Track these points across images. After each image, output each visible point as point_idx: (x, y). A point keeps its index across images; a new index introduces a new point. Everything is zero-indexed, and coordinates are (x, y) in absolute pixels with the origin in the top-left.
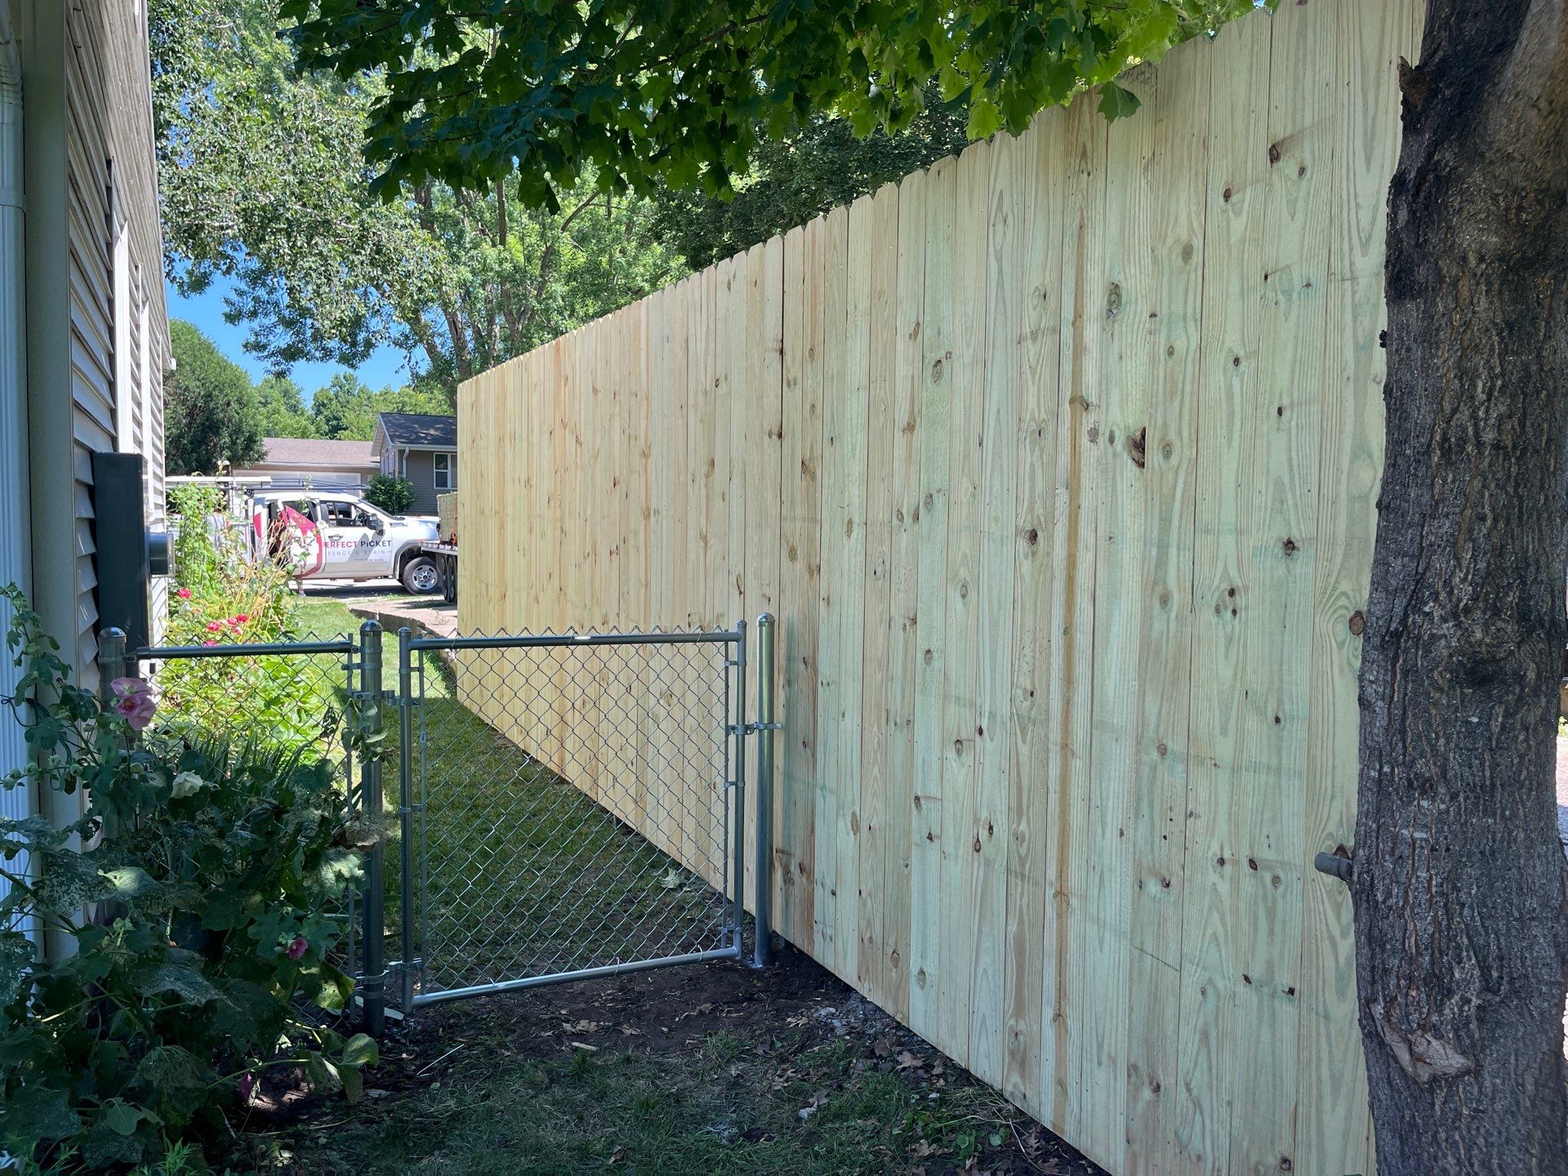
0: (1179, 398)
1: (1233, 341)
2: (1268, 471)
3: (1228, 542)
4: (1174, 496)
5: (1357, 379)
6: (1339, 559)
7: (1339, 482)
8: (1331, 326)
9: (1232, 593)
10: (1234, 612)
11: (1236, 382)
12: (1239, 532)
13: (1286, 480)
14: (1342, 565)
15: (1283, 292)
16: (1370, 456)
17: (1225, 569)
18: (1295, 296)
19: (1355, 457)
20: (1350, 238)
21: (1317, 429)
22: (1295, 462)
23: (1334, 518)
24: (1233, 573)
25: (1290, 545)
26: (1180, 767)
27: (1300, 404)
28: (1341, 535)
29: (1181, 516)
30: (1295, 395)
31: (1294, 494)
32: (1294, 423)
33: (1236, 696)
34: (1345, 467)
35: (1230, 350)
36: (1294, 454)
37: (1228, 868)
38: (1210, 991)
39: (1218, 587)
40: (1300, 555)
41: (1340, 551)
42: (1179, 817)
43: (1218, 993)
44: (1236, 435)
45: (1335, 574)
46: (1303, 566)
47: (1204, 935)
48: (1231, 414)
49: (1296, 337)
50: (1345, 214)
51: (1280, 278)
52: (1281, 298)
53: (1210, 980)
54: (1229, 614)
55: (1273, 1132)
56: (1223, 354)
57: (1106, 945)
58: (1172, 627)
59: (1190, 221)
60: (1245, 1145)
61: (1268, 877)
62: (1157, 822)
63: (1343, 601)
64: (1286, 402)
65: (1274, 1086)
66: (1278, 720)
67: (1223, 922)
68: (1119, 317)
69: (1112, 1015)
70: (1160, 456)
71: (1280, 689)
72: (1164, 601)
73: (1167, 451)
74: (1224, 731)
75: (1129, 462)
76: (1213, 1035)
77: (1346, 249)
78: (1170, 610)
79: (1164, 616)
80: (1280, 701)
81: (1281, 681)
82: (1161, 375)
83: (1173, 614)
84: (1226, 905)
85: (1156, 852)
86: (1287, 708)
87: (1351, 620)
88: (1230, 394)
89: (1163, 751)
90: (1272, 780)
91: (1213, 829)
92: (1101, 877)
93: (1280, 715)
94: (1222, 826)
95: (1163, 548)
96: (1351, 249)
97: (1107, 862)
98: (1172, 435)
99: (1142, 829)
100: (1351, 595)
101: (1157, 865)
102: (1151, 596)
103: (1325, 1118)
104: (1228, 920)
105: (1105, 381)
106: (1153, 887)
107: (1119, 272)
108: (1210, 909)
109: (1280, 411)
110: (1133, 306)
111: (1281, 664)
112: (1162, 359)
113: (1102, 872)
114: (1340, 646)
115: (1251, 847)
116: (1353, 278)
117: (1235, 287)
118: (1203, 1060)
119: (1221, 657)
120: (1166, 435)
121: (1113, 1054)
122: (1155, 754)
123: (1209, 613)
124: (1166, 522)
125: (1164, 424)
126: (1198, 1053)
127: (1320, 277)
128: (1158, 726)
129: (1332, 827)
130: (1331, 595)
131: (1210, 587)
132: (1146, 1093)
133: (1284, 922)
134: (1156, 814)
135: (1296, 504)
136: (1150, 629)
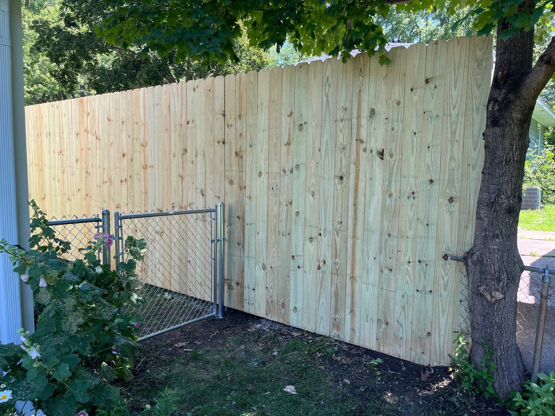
0: (395, 142)
1: (414, 128)
2: (425, 162)
3: (412, 180)
4: (394, 167)
5: (451, 141)
6: (446, 184)
7: (446, 166)
8: (444, 127)
9: (413, 193)
10: (414, 198)
11: (415, 139)
12: (415, 177)
13: (430, 165)
14: (447, 186)
15: (430, 117)
16: (455, 159)
17: (411, 187)
18: (433, 118)
19: (451, 159)
20: (450, 106)
21: (440, 152)
22: (433, 160)
23: (445, 174)
24: (414, 188)
25: (431, 181)
26: (395, 239)
27: (435, 146)
28: (447, 178)
29: (396, 173)
30: (433, 143)
31: (433, 168)
32: (433, 151)
33: (414, 219)
34: (448, 162)
35: (413, 130)
36: (433, 158)
37: (411, 264)
38: (405, 296)
39: (409, 192)
40: (434, 184)
41: (446, 183)
42: (395, 252)
43: (408, 296)
44: (415, 153)
45: (445, 188)
46: (435, 186)
47: (403, 282)
48: (413, 147)
49: (434, 129)
50: (448, 100)
51: (429, 113)
52: (429, 118)
53: (405, 293)
54: (412, 199)
55: (425, 327)
56: (411, 131)
57: (369, 289)
58: (393, 202)
59: (399, 95)
60: (416, 332)
61: (424, 265)
62: (387, 255)
63: (447, 195)
64: (430, 145)
65: (425, 316)
66: (428, 225)
67: (410, 278)
68: (374, 118)
69: (371, 308)
70: (389, 157)
71: (428, 217)
72: (390, 196)
73: (391, 156)
74: (410, 229)
75: (378, 158)
76: (406, 306)
77: (448, 109)
78: (392, 198)
79: (390, 200)
80: (428, 220)
81: (429, 215)
82: (389, 135)
83: (393, 199)
84: (411, 273)
85: (387, 262)
86: (430, 222)
87: (449, 199)
88: (413, 142)
89: (390, 235)
90: (426, 240)
91: (407, 254)
92: (368, 271)
93: (428, 224)
94: (410, 253)
95: (390, 181)
96: (450, 109)
97: (369, 267)
98: (393, 151)
99: (382, 257)
100: (449, 193)
101: (387, 266)
102: (386, 194)
103: (440, 320)
104: (411, 277)
105: (369, 135)
106: (386, 271)
107: (374, 106)
108: (405, 275)
109: (429, 147)
110: (379, 116)
111: (429, 211)
112: (390, 131)
113: (368, 270)
114: (446, 206)
115: (419, 257)
116: (450, 116)
117: (414, 114)
118: (403, 313)
119: (409, 210)
120: (391, 151)
121: (372, 318)
122: (387, 236)
123: (405, 198)
124: (391, 175)
125: (391, 149)
126: (401, 312)
127: (440, 114)
128: (388, 229)
129: (443, 250)
130: (444, 193)
131: (406, 192)
132: (384, 326)
133: (429, 275)
134: (387, 252)
135: (433, 171)
136: (385, 203)
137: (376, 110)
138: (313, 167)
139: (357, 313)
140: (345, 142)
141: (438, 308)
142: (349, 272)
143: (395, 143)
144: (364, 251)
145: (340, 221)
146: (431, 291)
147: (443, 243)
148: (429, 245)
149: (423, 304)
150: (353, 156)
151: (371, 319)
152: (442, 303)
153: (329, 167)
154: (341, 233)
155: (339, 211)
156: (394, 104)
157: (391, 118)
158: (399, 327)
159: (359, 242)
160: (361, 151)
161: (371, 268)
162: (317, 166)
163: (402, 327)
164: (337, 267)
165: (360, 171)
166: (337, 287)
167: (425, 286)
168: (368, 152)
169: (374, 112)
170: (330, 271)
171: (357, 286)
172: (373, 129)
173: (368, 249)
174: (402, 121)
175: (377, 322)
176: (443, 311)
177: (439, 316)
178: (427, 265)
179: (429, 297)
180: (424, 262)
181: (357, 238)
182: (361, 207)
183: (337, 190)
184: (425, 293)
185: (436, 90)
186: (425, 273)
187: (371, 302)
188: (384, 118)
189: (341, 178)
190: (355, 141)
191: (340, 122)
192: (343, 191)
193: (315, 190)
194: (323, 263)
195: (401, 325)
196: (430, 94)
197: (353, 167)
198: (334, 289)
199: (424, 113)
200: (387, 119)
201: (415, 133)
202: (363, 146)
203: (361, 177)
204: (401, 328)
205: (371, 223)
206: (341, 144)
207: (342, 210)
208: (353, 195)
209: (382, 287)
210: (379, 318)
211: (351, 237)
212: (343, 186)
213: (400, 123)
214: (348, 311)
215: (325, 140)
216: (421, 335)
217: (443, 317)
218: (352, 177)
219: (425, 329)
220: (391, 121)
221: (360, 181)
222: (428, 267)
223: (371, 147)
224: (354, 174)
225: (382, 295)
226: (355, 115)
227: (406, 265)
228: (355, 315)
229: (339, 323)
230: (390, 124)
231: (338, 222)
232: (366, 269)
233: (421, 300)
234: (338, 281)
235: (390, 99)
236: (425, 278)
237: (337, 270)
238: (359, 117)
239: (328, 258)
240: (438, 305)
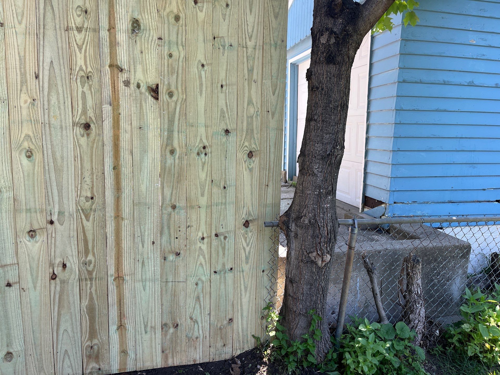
0: (176, 75)
1: (201, 57)
2: (218, 106)
3: (202, 130)
4: (175, 111)
5: (248, 80)
6: (244, 136)
7: (243, 112)
8: (239, 61)
9: (204, 148)
10: (206, 154)
11: (203, 73)
12: (206, 126)
13: (225, 109)
14: (245, 137)
15: (221, 45)
16: (253, 104)
17: (201, 139)
18: (226, 48)
19: (248, 104)
20: (245, 35)
21: (235, 94)
22: (228, 104)
23: (242, 123)
24: (205, 141)
25: (227, 131)
26: (183, 211)
27: (229, 85)
28: (245, 128)
29: (179, 119)
30: (228, 81)
31: (228, 115)
32: (227, 91)
33: (207, 182)
34: (246, 107)
35: (200, 61)
36: (228, 101)
37: (206, 240)
38: (200, 283)
39: (198, 146)
40: (231, 135)
41: (245, 133)
42: (183, 229)
43: (203, 282)
44: (204, 92)
45: (243, 140)
46: (232, 137)
47: (196, 265)
48: (201, 85)
49: (227, 62)
50: (243, 26)
51: (220, 40)
52: (220, 47)
53: (199, 279)
54: (203, 155)
55: (226, 314)
56: (197, 62)
57: (147, 288)
58: (177, 161)
59: (178, 6)
60: (216, 323)
61: (222, 238)
62: (172, 234)
63: (246, 148)
64: (224, 83)
65: (226, 300)
66: (225, 188)
67: (204, 258)
68: (140, 35)
69: (152, 312)
70: (167, 96)
71: (225, 178)
72: (172, 152)
73: (171, 95)
74: (202, 195)
75: (150, 97)
76: (201, 296)
77: (244, 38)
78: (175, 155)
79: (172, 158)
80: (225, 182)
81: (226, 175)
82: (166, 64)
83: (177, 157)
84: (206, 252)
85: (172, 244)
86: (228, 183)
87: (248, 154)
88: (200, 77)
89: (174, 207)
90: (223, 207)
91: (199, 229)
92: (143, 263)
93: (226, 186)
94: (203, 227)
95: (170, 131)
96: (246, 38)
97: (146, 256)
98: (173, 88)
99: (165, 238)
100: (248, 146)
101: (173, 249)
102: (165, 151)
103: (243, 300)
104: (206, 257)
105: (133, 61)
106: (171, 257)
107: (138, 15)
108: (199, 256)
109: (222, 86)
110: (148, 32)
111: (225, 170)
112: (166, 58)
113: (143, 261)
114: (245, 162)
115: (216, 230)
116: (247, 48)
117: (201, 38)
118: (198, 306)
119: (200, 170)
120: (170, 88)
121: (153, 325)
122: (170, 209)
123: (194, 155)
124: (171, 122)
125: (169, 84)
126: (195, 305)
127: (235, 44)
128: (171, 199)
129: (244, 216)
130: (241, 147)
131: (194, 146)
132: (172, 330)
133: (228, 249)
134: (172, 231)
135: (229, 118)
136: (165, 163)
137: (141, 21)
138: (24, 106)
139: (129, 327)
140: (89, 66)
141: (240, 286)
142: (112, 270)
143: (175, 77)
144: (136, 235)
145: (89, 195)
146: (231, 269)
147: (244, 207)
148: (228, 212)
149: (222, 287)
150: (107, 92)
151: (152, 327)
152: (244, 279)
153: (59, 107)
154: (94, 215)
155: (88, 180)
156: (170, 18)
157: (167, 38)
158: (193, 325)
159: (126, 224)
160: (121, 85)
161: (148, 258)
162: (33, 105)
163: (198, 323)
164: (90, 268)
165: (122, 116)
166: (91, 299)
167: (224, 265)
168: (133, 87)
169: (139, 26)
170: (77, 277)
171: (127, 288)
172: (139, 52)
173: (143, 231)
174: (184, 45)
175: (162, 329)
176: (246, 288)
177: (241, 295)
178: (225, 238)
179: (230, 276)
180: (222, 234)
181: (123, 219)
182: (126, 170)
183: (80, 146)
184: (225, 273)
185: (228, 10)
186: (224, 249)
187: (150, 305)
188: (155, 37)
189: (87, 126)
190: (107, 67)
191: (76, 32)
192: (92, 147)
193: (32, 147)
194: (61, 268)
195: (196, 322)
196: (221, 14)
197: (107, 109)
198: (85, 303)
199: (214, 38)
200: (160, 39)
201: (203, 66)
202: (123, 77)
203: (124, 124)
204: (196, 326)
205: (145, 193)
206: (81, 69)
207: (92, 179)
208: (112, 153)
209: (167, 279)
210: (164, 322)
211: (113, 218)
212: (92, 138)
213: (181, 48)
214: (113, 328)
215: (48, 61)
216: (220, 326)
217: (245, 295)
218: (108, 124)
219: (226, 317)
220: (167, 42)
221: (122, 131)
222: (227, 239)
223: (137, 80)
224: (111, 120)
225: (166, 291)
226: (104, 23)
227: (199, 243)
228: (126, 330)
229: (98, 350)
230: (166, 48)
231: (87, 197)
232: (141, 261)
233: (220, 283)
234: (94, 288)
235: (164, 10)
236: (224, 254)
237: (90, 273)
238: (111, 28)
239: (70, 258)
240: (240, 282)
